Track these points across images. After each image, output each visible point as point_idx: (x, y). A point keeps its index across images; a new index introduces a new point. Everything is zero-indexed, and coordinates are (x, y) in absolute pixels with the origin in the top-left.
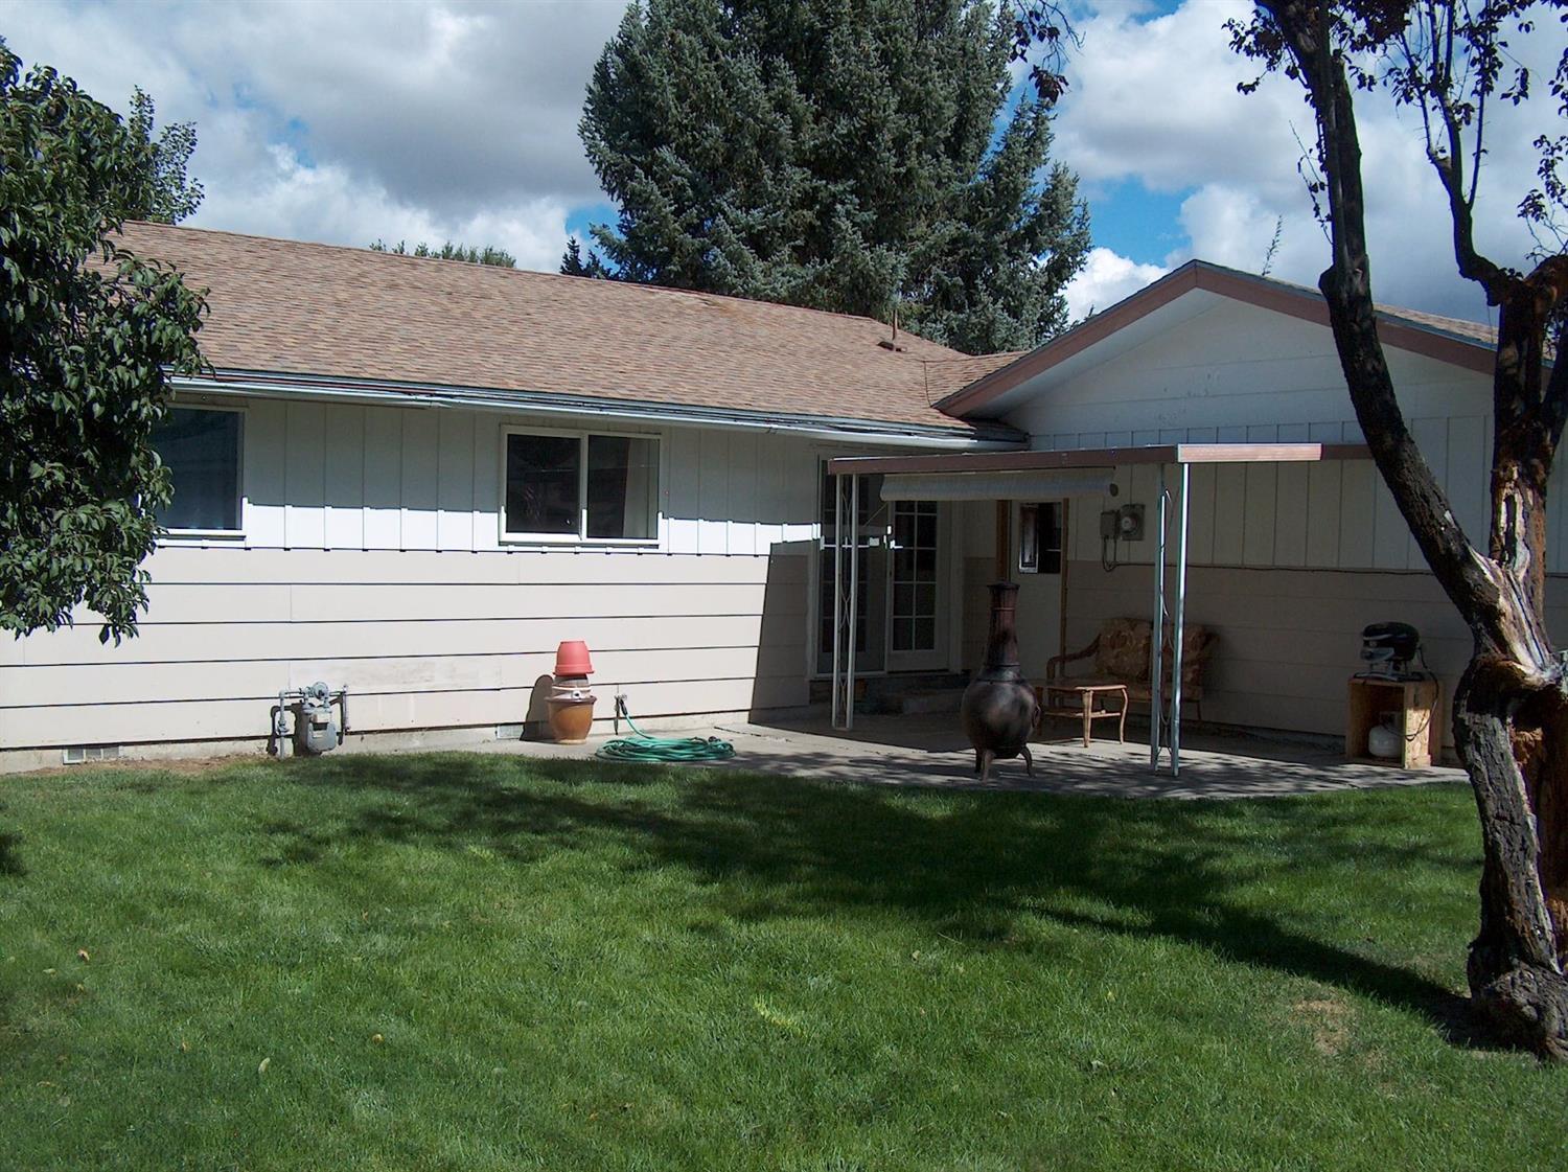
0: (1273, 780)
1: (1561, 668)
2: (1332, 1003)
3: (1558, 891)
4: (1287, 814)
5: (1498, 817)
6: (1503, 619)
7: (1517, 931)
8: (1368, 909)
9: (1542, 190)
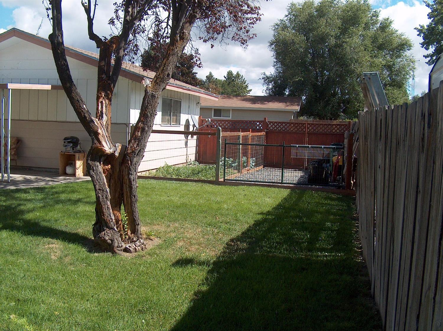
0: (39, 182)
1: (115, 149)
2: (55, 244)
3: (116, 208)
4: (42, 192)
5: (99, 189)
6: (99, 135)
7: (105, 220)
8: (66, 217)
9: (115, 17)
